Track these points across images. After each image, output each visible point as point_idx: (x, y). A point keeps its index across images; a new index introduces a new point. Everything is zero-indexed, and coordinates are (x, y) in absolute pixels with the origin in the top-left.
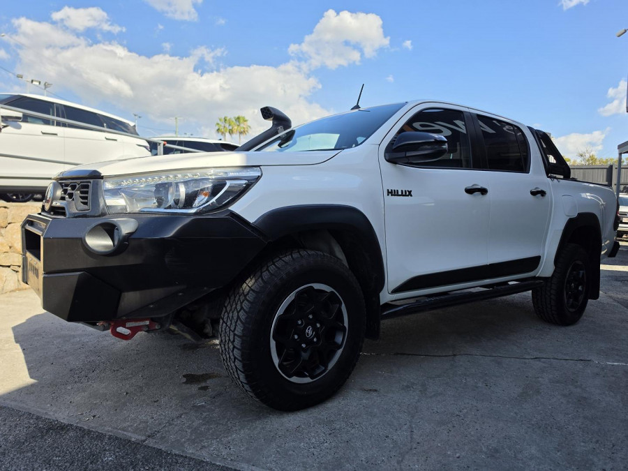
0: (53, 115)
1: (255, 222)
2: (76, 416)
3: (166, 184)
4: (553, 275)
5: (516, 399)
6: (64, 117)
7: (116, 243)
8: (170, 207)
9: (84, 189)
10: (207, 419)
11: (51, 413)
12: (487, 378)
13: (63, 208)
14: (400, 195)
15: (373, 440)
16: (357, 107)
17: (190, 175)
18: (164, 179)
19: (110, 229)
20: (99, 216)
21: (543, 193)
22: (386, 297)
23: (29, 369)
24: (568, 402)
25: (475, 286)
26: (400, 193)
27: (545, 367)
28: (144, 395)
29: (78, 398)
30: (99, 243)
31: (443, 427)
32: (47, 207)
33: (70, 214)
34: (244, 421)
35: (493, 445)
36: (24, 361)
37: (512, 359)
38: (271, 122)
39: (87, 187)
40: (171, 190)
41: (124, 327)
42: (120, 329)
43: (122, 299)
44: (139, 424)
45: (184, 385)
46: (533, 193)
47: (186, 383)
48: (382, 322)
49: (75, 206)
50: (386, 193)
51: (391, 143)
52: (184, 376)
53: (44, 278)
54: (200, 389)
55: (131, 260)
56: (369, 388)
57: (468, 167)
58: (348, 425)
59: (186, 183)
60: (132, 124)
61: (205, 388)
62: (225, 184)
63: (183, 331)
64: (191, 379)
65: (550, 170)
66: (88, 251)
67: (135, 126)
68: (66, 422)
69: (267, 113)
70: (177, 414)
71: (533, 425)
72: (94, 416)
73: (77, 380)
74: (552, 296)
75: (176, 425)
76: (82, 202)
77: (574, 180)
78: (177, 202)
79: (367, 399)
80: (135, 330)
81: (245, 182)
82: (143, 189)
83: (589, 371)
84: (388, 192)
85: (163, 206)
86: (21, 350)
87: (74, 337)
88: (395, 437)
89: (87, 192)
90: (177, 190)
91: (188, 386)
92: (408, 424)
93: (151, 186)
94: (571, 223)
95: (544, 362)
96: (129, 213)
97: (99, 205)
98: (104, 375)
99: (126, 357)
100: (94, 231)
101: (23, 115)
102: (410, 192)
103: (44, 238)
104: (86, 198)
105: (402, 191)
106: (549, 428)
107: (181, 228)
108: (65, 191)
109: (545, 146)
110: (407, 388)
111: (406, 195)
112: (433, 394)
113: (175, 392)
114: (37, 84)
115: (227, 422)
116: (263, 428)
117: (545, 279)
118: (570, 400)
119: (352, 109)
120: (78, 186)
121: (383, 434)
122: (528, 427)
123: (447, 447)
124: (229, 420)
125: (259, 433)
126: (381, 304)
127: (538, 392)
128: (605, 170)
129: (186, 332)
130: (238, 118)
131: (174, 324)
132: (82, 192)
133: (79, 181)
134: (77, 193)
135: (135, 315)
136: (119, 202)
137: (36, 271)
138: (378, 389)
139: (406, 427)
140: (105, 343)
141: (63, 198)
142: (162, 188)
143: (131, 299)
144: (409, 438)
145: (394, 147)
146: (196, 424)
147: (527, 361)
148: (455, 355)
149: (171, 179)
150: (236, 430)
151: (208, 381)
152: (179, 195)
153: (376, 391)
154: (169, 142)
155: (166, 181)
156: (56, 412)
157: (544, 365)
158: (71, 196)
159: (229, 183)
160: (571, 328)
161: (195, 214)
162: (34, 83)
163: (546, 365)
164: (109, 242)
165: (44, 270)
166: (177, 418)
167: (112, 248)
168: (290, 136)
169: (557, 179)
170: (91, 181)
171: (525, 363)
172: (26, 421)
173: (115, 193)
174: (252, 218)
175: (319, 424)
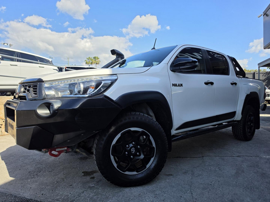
0: (15, 56)
1: (116, 100)
2: (34, 195)
3: (74, 83)
4: (241, 119)
5: (234, 175)
6: (20, 57)
7: (51, 112)
8: (76, 94)
9: (35, 88)
10: (96, 193)
11: (22, 194)
12: (219, 166)
13: (25, 97)
14: (178, 86)
15: (175, 199)
16: (154, 48)
17: (85, 79)
18: (73, 82)
19: (48, 105)
20: (43, 99)
21: (235, 84)
22: (173, 132)
23: (9, 173)
24: (258, 176)
25: (209, 126)
26: (178, 85)
27: (243, 160)
28: (65, 182)
29: (34, 186)
30: (43, 112)
31: (205, 191)
32: (17, 96)
33: (28, 99)
34: (114, 193)
35: (230, 198)
36: (6, 169)
37: (228, 157)
38: (115, 56)
39: (36, 86)
40: (76, 86)
41: (55, 151)
42: (53, 152)
43: (54, 138)
44: (65, 197)
45: (83, 177)
46: (232, 84)
47: (84, 176)
48: (172, 143)
49: (31, 95)
50: (172, 85)
51: (173, 63)
52: (83, 172)
53: (17, 129)
54: (91, 178)
55: (58, 119)
56: (168, 174)
57: (204, 73)
58: (162, 192)
59: (83, 83)
60: (50, 60)
61: (93, 178)
62: (102, 83)
63: (82, 152)
64: (86, 174)
65: (237, 74)
66: (39, 116)
67: (52, 61)
68: (29, 198)
69: (113, 52)
70: (82, 191)
71: (245, 187)
72: (42, 194)
73: (32, 176)
74: (241, 129)
75: (82, 197)
76: (34, 93)
77: (247, 78)
78: (79, 92)
79: (168, 179)
80: (60, 152)
81: (110, 82)
82: (63, 86)
83: (263, 161)
84: (173, 85)
85: (73, 94)
86: (5, 164)
87: (29, 156)
88: (185, 197)
89: (36, 89)
90: (80, 86)
91: (85, 177)
92: (190, 190)
93: (67, 85)
94: (248, 96)
95: (242, 158)
96: (57, 98)
97: (42, 94)
98: (45, 173)
99: (54, 164)
100: (41, 107)
101: (2, 57)
102: (182, 84)
103: (17, 111)
104: (36, 91)
105: (178, 84)
106: (252, 188)
107: (82, 104)
108: (25, 89)
109: (234, 64)
110: (185, 173)
111: (180, 86)
112: (198, 175)
113: (79, 180)
114: (6, 45)
115: (106, 194)
116: (123, 196)
117: (238, 121)
118: (258, 175)
119: (152, 49)
120: (32, 86)
121: (179, 196)
122: (243, 189)
123: (209, 200)
124: (106, 193)
125: (122, 198)
126: (172, 135)
127: (243, 171)
128: (252, 75)
129: (83, 152)
130: (95, 57)
131: (78, 148)
132: (33, 89)
133: (32, 84)
134: (31, 89)
135: (60, 145)
136: (52, 93)
137: (12, 127)
138: (172, 174)
139: (189, 191)
140: (44, 158)
141: (24, 92)
142: (72, 85)
143: (58, 138)
144: (191, 196)
145: (174, 65)
146: (91, 196)
147: (235, 158)
148: (203, 157)
149: (76, 81)
150: (111, 198)
151: (94, 174)
152: (81, 88)
153: (171, 175)
154: (67, 68)
155: (74, 82)
156: (24, 193)
157: (242, 159)
158: (28, 91)
159: (103, 82)
160: (250, 142)
161: (88, 97)
162: (5, 44)
163: (244, 159)
164: (48, 111)
165: (17, 126)
166: (82, 193)
167: (50, 114)
168: (124, 62)
169: (241, 77)
170: (38, 83)
171: (234, 159)
172: (10, 198)
173: (49, 88)
174: (114, 98)
175: (149, 192)
